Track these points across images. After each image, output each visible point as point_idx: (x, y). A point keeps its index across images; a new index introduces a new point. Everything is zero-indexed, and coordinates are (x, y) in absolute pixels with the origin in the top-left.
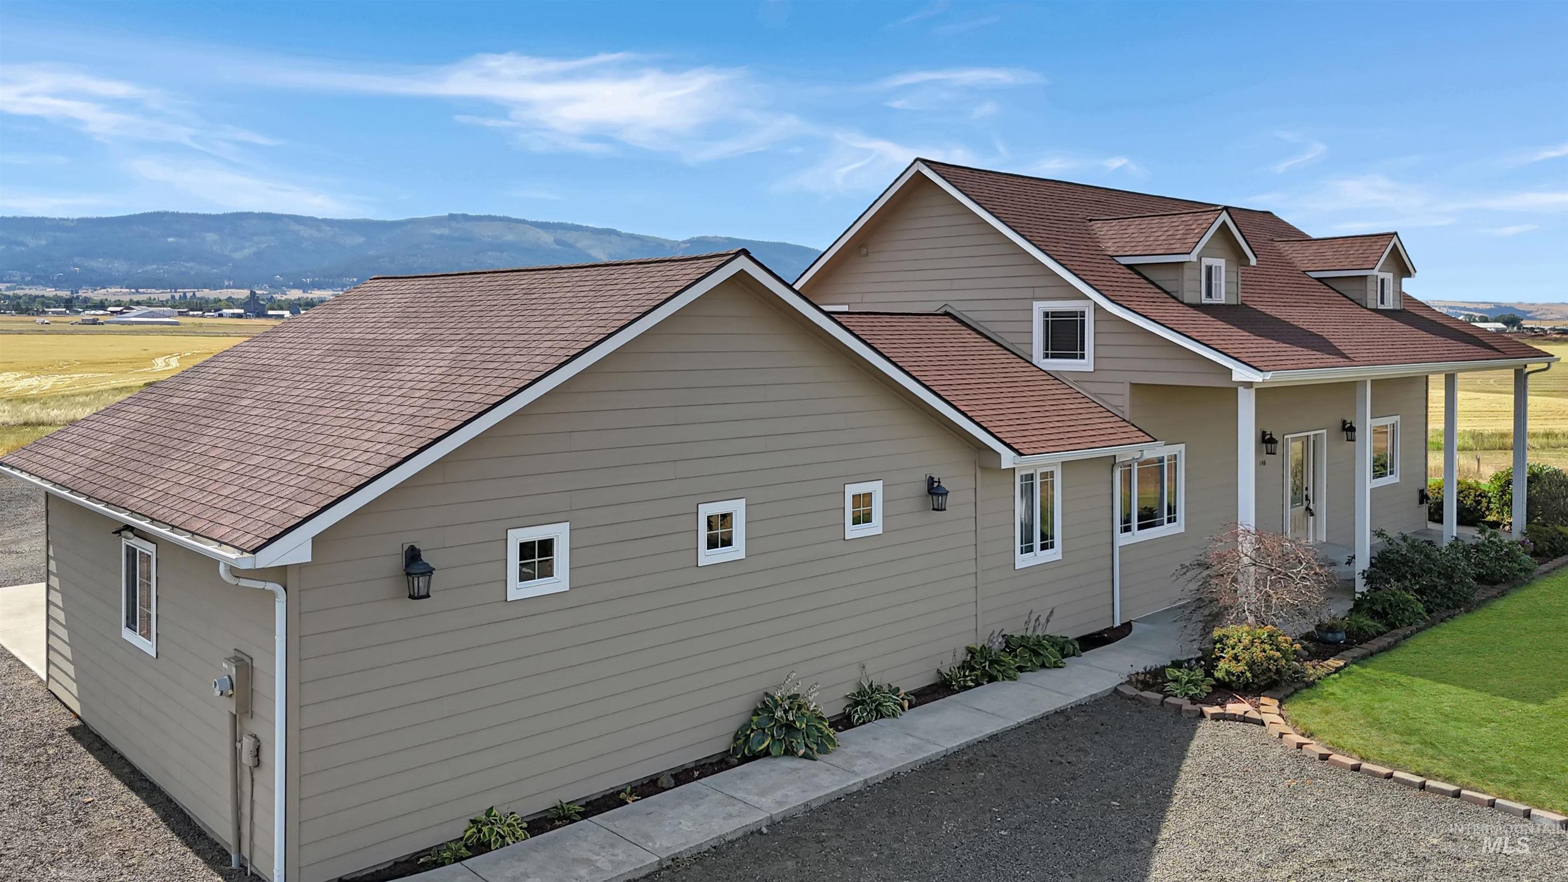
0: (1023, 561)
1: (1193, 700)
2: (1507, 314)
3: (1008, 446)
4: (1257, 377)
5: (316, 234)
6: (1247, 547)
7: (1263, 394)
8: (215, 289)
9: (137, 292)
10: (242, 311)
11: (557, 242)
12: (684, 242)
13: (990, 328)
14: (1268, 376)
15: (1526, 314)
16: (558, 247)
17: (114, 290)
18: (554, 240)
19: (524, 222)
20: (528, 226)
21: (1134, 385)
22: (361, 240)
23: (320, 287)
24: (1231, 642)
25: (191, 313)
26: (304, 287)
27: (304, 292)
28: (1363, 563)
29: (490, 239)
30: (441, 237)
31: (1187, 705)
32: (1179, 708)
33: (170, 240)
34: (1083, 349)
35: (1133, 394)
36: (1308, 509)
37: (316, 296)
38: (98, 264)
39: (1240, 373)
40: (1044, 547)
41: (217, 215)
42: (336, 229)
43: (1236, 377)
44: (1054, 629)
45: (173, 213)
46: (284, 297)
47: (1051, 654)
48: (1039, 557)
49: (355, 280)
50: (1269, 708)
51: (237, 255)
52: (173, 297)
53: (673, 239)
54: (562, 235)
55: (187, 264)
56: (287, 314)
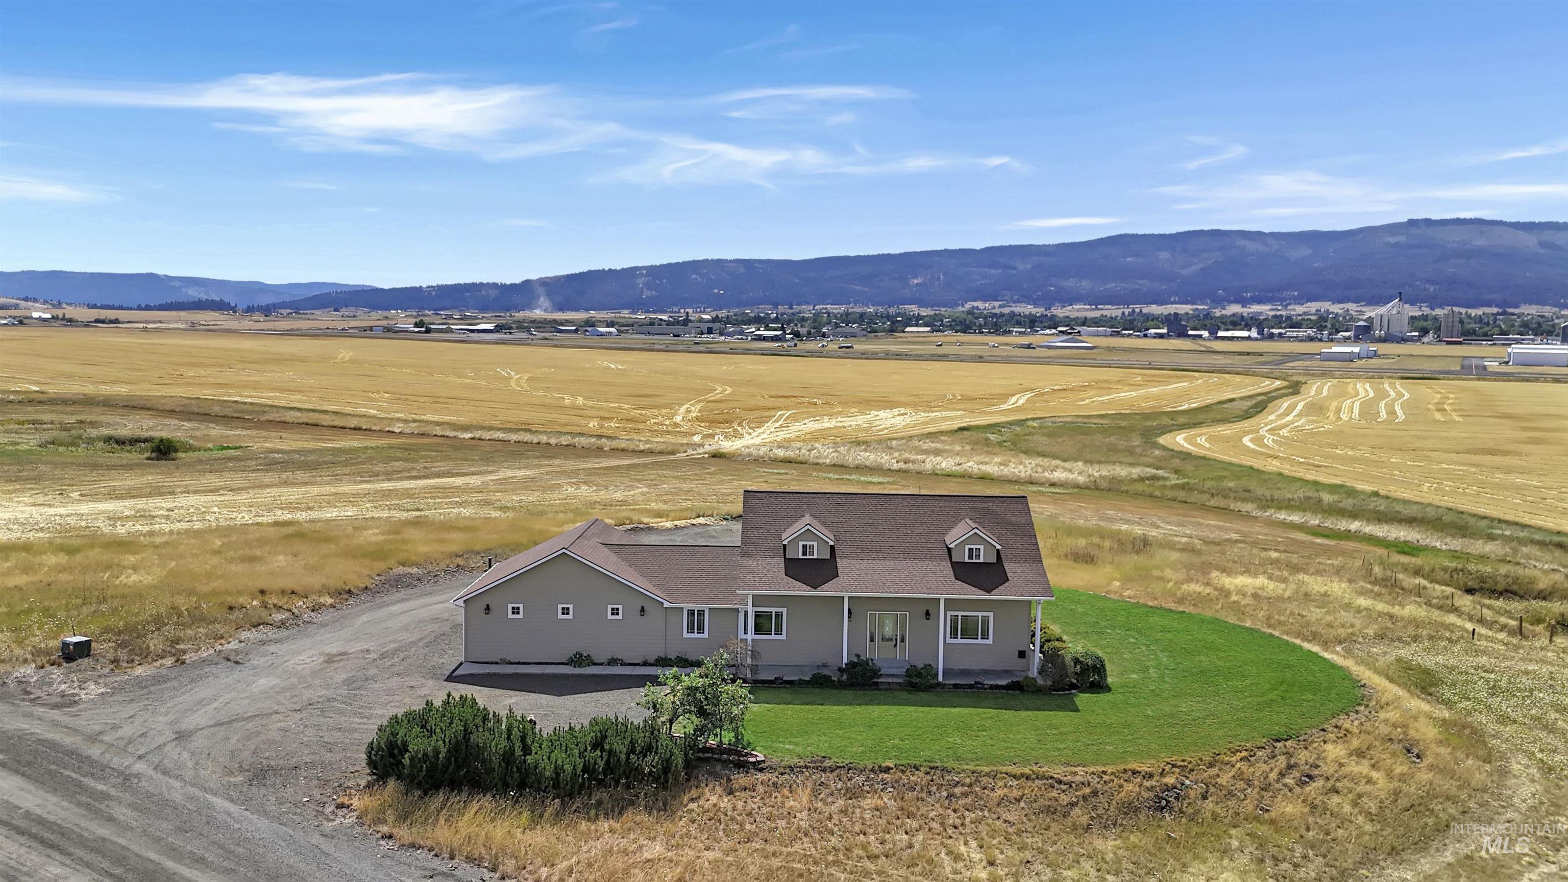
0: (688, 635)
5: (1261, 248)
8: (1161, 305)
9: (1097, 309)
10: (1165, 331)
11: (1543, 244)
17: (1078, 307)
18: (1539, 243)
22: (1308, 252)
23: (1260, 301)
25: (1124, 332)
26: (1244, 302)
27: (1243, 307)
29: (1455, 245)
30: (1396, 245)
33: (1129, 259)
36: (895, 644)
37: (1249, 312)
38: (1069, 283)
40: (699, 633)
41: (1171, 235)
42: (1283, 243)
46: (1215, 314)
48: (696, 635)
49: (1296, 293)
51: (1185, 272)
52: (1123, 313)
54: (1547, 236)
55: (1141, 282)
56: (1205, 334)
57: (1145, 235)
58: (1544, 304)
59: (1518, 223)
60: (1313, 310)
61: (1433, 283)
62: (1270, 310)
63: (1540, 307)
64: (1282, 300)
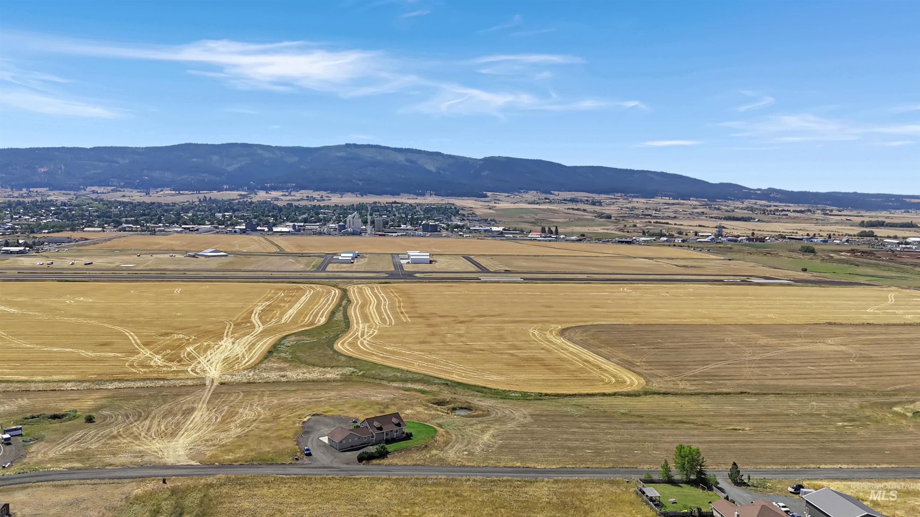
5: (271, 156)
8: (219, 191)
9: (180, 193)
11: (407, 160)
12: (480, 160)
16: (407, 164)
18: (405, 159)
19: (388, 147)
20: (391, 151)
22: (296, 159)
23: (275, 189)
26: (267, 190)
27: (266, 193)
29: (369, 159)
30: (341, 158)
33: (194, 160)
37: (273, 195)
38: (156, 174)
41: (217, 145)
42: (283, 152)
45: (195, 144)
49: (294, 185)
51: (229, 169)
53: (474, 158)
54: (410, 156)
55: (203, 175)
56: (266, 229)
57: (202, 144)
59: (395, 148)
60: (304, 195)
61: (360, 180)
62: (283, 195)
64: (288, 189)
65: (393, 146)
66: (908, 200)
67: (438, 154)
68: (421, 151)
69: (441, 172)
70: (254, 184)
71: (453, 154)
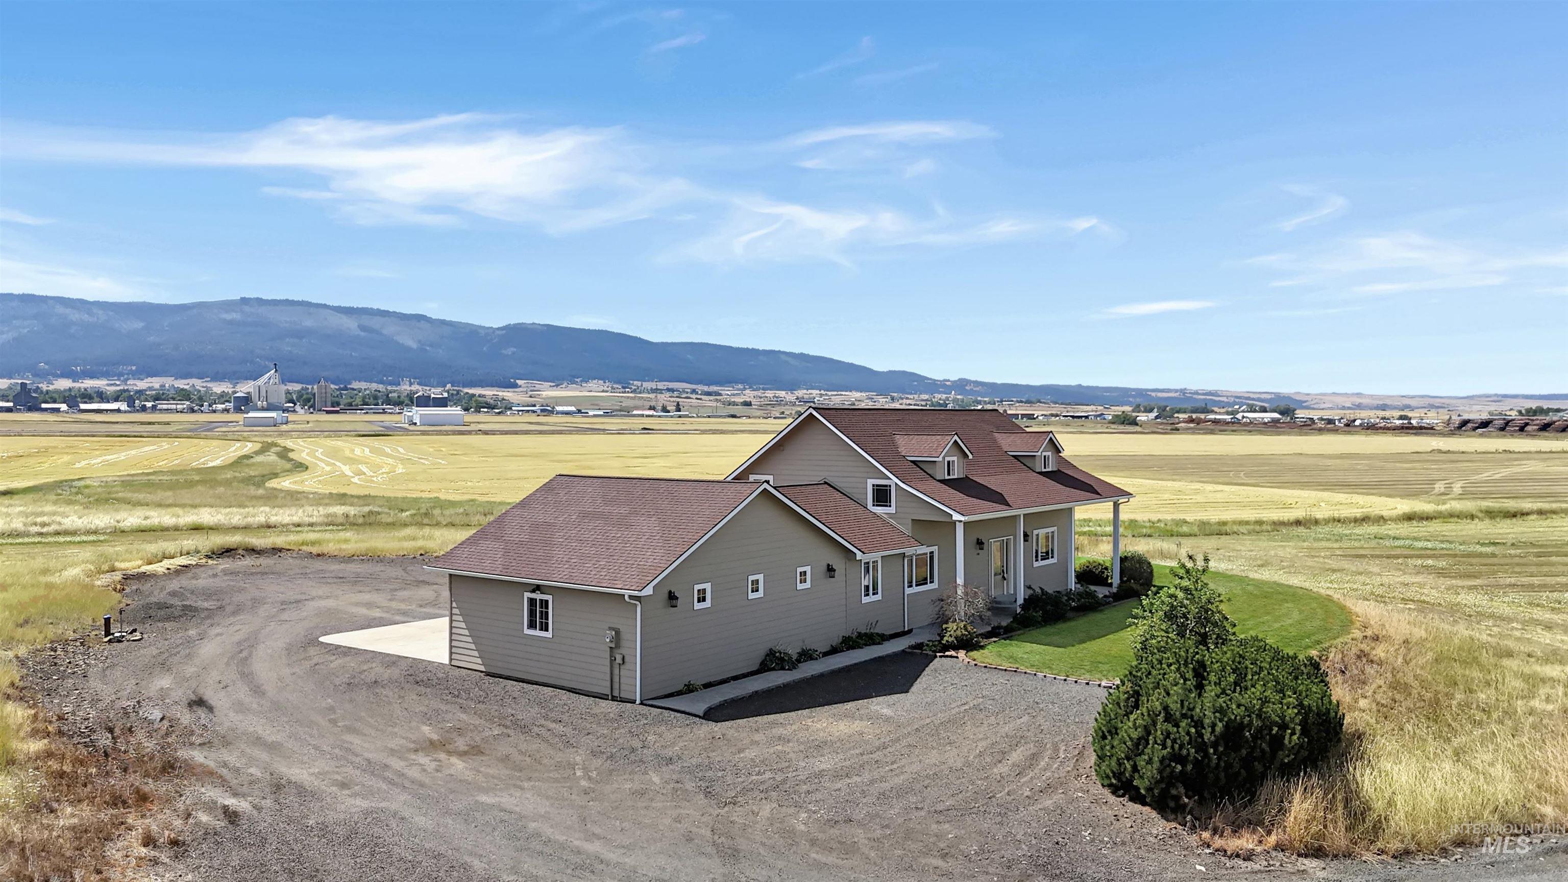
0: (865, 600)
1: (933, 651)
2: (1283, 405)
3: (859, 550)
4: (962, 518)
5: (86, 317)
6: (960, 591)
7: (966, 524)
10: (11, 404)
11: (362, 328)
12: (498, 329)
13: (846, 491)
14: (966, 518)
15: (1302, 405)
16: (363, 334)
18: (359, 326)
19: (325, 306)
20: (331, 311)
21: (912, 520)
22: (140, 325)
23: (92, 377)
24: (949, 630)
26: (75, 376)
27: (74, 381)
28: (1020, 601)
29: (287, 325)
30: (231, 322)
31: (931, 653)
32: (927, 654)
34: (890, 502)
35: (913, 524)
36: (1003, 577)
37: (89, 386)
39: (956, 517)
40: (874, 594)
42: (111, 313)
43: (954, 518)
44: (878, 630)
46: (51, 388)
47: (878, 639)
48: (872, 598)
49: (134, 368)
50: (962, 654)
53: (487, 325)
54: (366, 321)
56: (64, 407)
58: (371, 382)
59: (340, 307)
60: (157, 386)
62: (108, 385)
63: (368, 384)
64: (120, 375)
65: (336, 304)
66: (1153, 394)
67: (420, 318)
68: (388, 312)
69: (428, 348)
70: (47, 367)
71: (448, 319)
